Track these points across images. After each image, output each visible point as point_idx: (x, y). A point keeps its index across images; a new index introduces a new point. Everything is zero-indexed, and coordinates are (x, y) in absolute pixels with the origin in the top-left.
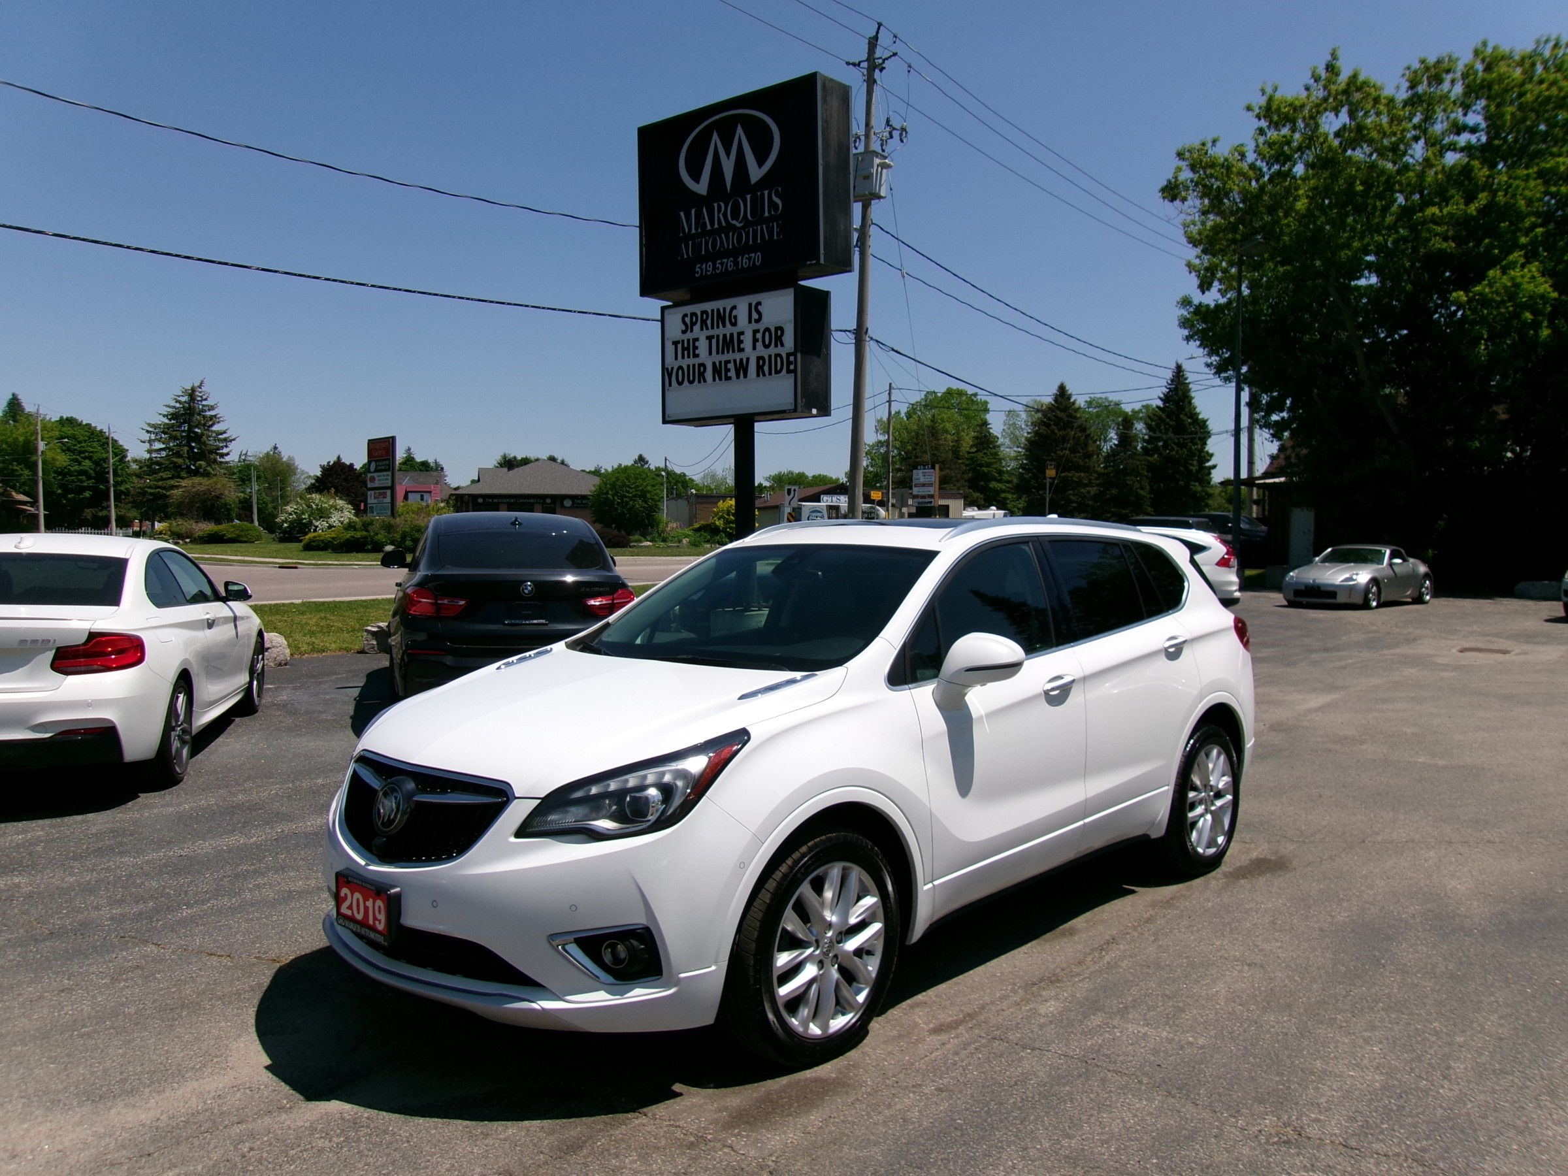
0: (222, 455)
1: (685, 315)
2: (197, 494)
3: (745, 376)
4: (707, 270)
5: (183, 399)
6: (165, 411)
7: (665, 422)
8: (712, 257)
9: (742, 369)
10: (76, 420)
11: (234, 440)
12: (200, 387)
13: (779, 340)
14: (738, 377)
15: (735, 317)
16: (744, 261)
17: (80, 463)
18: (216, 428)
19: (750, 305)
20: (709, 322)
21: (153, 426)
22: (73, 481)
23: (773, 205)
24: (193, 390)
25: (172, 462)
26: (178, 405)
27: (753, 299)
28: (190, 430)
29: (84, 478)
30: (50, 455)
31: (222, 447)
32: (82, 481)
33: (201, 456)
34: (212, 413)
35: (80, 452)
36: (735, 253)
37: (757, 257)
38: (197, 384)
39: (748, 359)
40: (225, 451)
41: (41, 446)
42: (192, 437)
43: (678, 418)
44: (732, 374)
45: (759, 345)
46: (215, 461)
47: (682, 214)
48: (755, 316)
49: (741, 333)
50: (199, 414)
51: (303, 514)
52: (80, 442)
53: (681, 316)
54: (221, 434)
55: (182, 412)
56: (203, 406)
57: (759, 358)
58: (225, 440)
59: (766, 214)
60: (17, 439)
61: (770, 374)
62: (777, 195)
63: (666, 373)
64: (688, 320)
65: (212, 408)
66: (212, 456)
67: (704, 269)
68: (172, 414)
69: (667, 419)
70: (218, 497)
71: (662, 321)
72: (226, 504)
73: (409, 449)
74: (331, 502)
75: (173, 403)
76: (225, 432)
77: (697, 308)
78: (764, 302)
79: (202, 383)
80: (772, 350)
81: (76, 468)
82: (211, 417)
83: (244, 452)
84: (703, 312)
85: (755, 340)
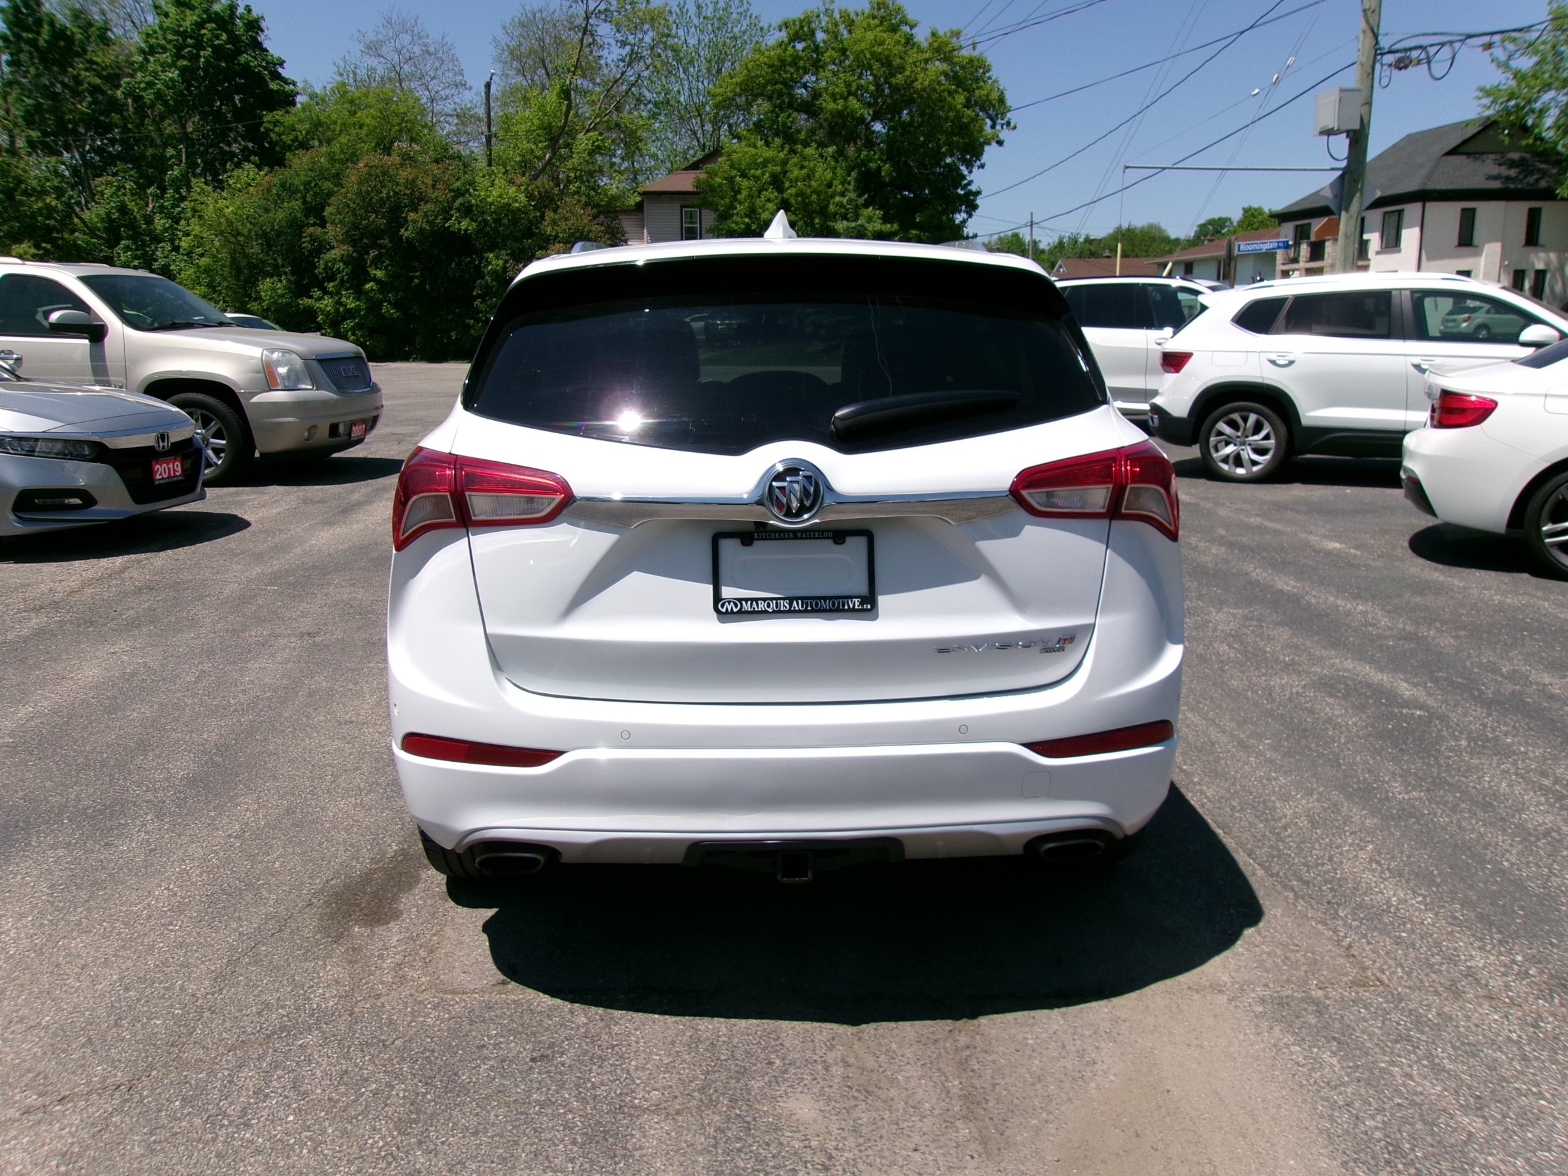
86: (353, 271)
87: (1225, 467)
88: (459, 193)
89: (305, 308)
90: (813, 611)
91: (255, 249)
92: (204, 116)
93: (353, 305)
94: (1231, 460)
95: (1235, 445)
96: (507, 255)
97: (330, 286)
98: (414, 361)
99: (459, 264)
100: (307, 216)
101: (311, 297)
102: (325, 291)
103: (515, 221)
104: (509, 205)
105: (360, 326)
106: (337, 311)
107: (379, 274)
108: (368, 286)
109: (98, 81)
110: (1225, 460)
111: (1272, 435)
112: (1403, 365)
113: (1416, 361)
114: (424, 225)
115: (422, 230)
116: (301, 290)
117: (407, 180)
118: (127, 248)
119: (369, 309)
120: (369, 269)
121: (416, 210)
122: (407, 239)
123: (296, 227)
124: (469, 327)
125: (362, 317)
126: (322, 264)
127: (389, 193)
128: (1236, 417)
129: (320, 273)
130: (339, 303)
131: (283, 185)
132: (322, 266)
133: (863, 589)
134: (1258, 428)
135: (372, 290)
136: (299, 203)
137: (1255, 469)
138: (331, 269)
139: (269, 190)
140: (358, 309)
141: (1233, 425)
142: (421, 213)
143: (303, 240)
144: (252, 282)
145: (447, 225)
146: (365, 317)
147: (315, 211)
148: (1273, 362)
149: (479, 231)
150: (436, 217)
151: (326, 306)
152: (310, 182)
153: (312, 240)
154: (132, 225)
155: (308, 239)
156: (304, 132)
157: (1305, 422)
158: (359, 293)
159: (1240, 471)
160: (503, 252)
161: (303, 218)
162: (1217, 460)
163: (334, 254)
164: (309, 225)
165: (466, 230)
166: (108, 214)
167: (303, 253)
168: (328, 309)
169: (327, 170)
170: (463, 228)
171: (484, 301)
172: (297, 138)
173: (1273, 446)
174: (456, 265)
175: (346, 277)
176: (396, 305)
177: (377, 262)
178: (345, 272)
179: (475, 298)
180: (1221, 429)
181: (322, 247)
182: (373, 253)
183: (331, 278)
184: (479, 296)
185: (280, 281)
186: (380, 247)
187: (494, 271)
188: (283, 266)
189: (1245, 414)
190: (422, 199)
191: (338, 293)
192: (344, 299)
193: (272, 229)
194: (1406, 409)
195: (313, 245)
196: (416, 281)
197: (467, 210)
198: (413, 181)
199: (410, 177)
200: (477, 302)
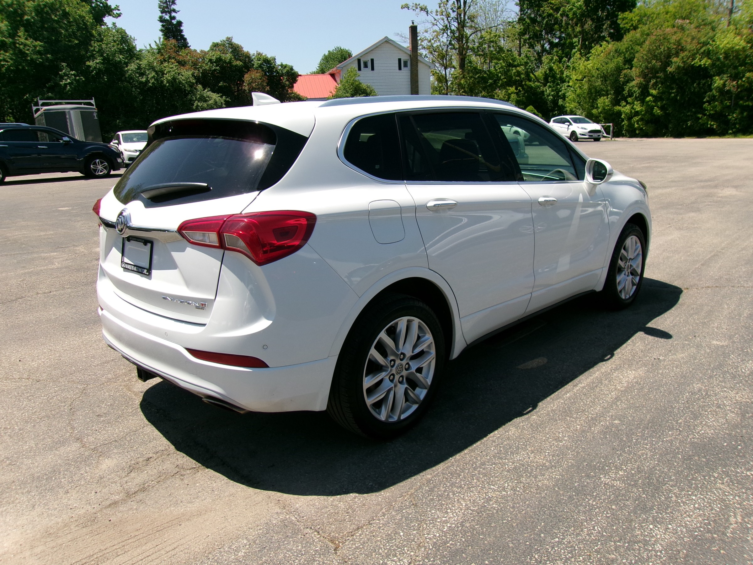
86: (641, 92)
88: (705, 44)
89: (617, 111)
90: (138, 272)
91: (598, 83)
92: (592, 20)
93: (639, 109)
96: (727, 77)
97: (629, 100)
98: (667, 137)
99: (699, 84)
100: (625, 65)
101: (620, 106)
102: (627, 103)
103: (737, 57)
104: (733, 48)
105: (641, 119)
106: (631, 112)
107: (654, 92)
108: (648, 99)
109: (551, 11)
114: (680, 64)
115: (679, 66)
116: (616, 102)
117: (676, 40)
118: (550, 87)
119: (647, 112)
120: (650, 90)
121: (678, 57)
122: (670, 72)
123: (619, 70)
124: (699, 118)
125: (643, 115)
126: (627, 89)
127: (665, 48)
129: (626, 93)
130: (632, 108)
131: (616, 51)
132: (627, 90)
133: (148, 267)
135: (650, 101)
136: (622, 58)
138: (631, 90)
139: (609, 53)
140: (642, 111)
142: (680, 57)
143: (621, 76)
144: (595, 99)
145: (693, 63)
146: (644, 115)
147: (629, 62)
149: (713, 65)
150: (688, 59)
151: (626, 110)
152: (629, 47)
153: (625, 76)
154: (554, 76)
155: (623, 76)
156: (636, 21)
158: (643, 102)
160: (725, 76)
161: (623, 66)
163: (634, 83)
164: (625, 69)
165: (705, 64)
166: (545, 72)
167: (620, 83)
168: (627, 111)
169: (639, 39)
170: (702, 64)
171: (710, 104)
172: (632, 24)
174: (697, 85)
175: (638, 95)
176: (662, 108)
177: (655, 86)
178: (637, 91)
179: (705, 103)
181: (629, 79)
182: (653, 81)
183: (630, 95)
184: (707, 101)
185: (607, 98)
186: (658, 77)
187: (718, 87)
188: (610, 90)
190: (683, 50)
191: (633, 103)
192: (635, 106)
193: (607, 72)
195: (625, 79)
196: (673, 95)
197: (708, 54)
198: (680, 40)
199: (677, 39)
200: (706, 105)
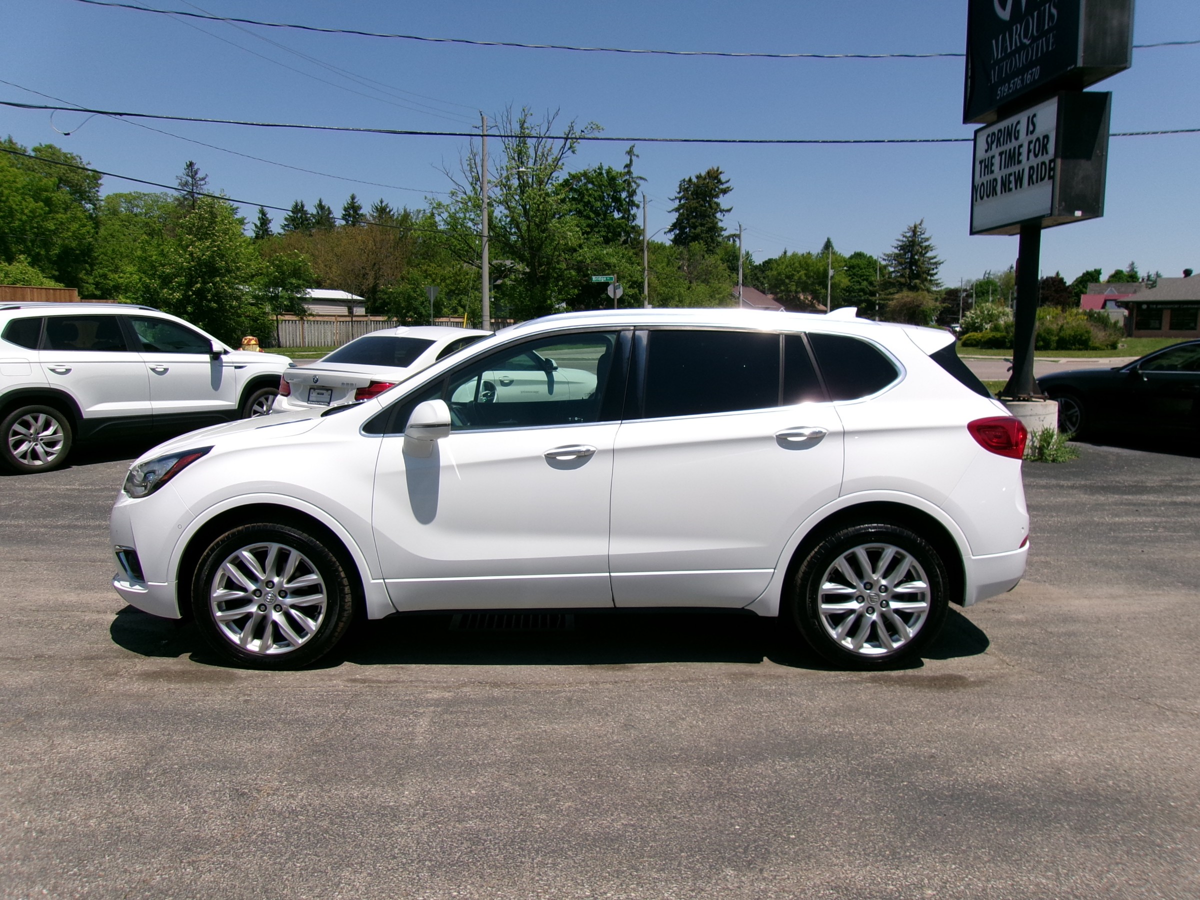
0: (932, 275)
1: (988, 136)
2: (905, 304)
3: (1021, 187)
4: (1004, 92)
5: (908, 235)
6: (896, 244)
7: (972, 233)
8: (1008, 79)
9: (1019, 179)
10: (863, 254)
11: (942, 263)
12: (920, 224)
13: (1044, 148)
14: (1016, 188)
15: (1018, 131)
16: (1028, 78)
17: (860, 284)
18: (929, 254)
19: (1029, 118)
20: (1002, 140)
21: (888, 256)
22: (855, 296)
23: (1051, 16)
24: (915, 227)
25: (898, 281)
26: (904, 239)
27: (1030, 112)
28: (912, 256)
29: (862, 294)
30: (837, 279)
31: (933, 269)
32: (860, 296)
33: (918, 276)
34: (927, 244)
35: (861, 276)
36: (1021, 72)
37: (1036, 70)
38: (918, 222)
39: (1023, 170)
40: (935, 271)
41: (831, 272)
42: (913, 262)
43: (980, 229)
44: (1012, 185)
45: (1032, 155)
46: (926, 279)
47: (994, 42)
48: (1031, 128)
49: (1021, 146)
50: (919, 245)
51: (977, 318)
52: (861, 269)
53: (986, 136)
54: (933, 259)
55: (908, 244)
56: (922, 239)
57: (1031, 168)
58: (936, 263)
59: (1046, 27)
60: (819, 269)
61: (1037, 182)
62: (1055, 7)
63: (974, 188)
64: (989, 139)
65: (927, 240)
66: (925, 275)
67: (1004, 91)
68: (901, 246)
69: (974, 230)
70: (918, 306)
71: (975, 140)
72: (923, 311)
73: (1133, 264)
74: (1000, 309)
75: (901, 238)
76: (935, 257)
77: (995, 129)
78: (1038, 116)
79: (922, 221)
80: (1040, 159)
81: (858, 287)
82: (926, 247)
83: (988, 272)
84: (1000, 131)
85: (1029, 151)
87: (25, 462)
94: (29, 455)
95: (30, 442)
110: (24, 456)
111: (60, 430)
112: (144, 370)
113: (153, 366)
128: (28, 418)
134: (46, 426)
137: (50, 459)
141: (27, 425)
148: (53, 370)
157: (85, 416)
159: (38, 463)
162: (17, 457)
173: (62, 438)
180: (16, 429)
189: (35, 414)
194: (150, 400)
